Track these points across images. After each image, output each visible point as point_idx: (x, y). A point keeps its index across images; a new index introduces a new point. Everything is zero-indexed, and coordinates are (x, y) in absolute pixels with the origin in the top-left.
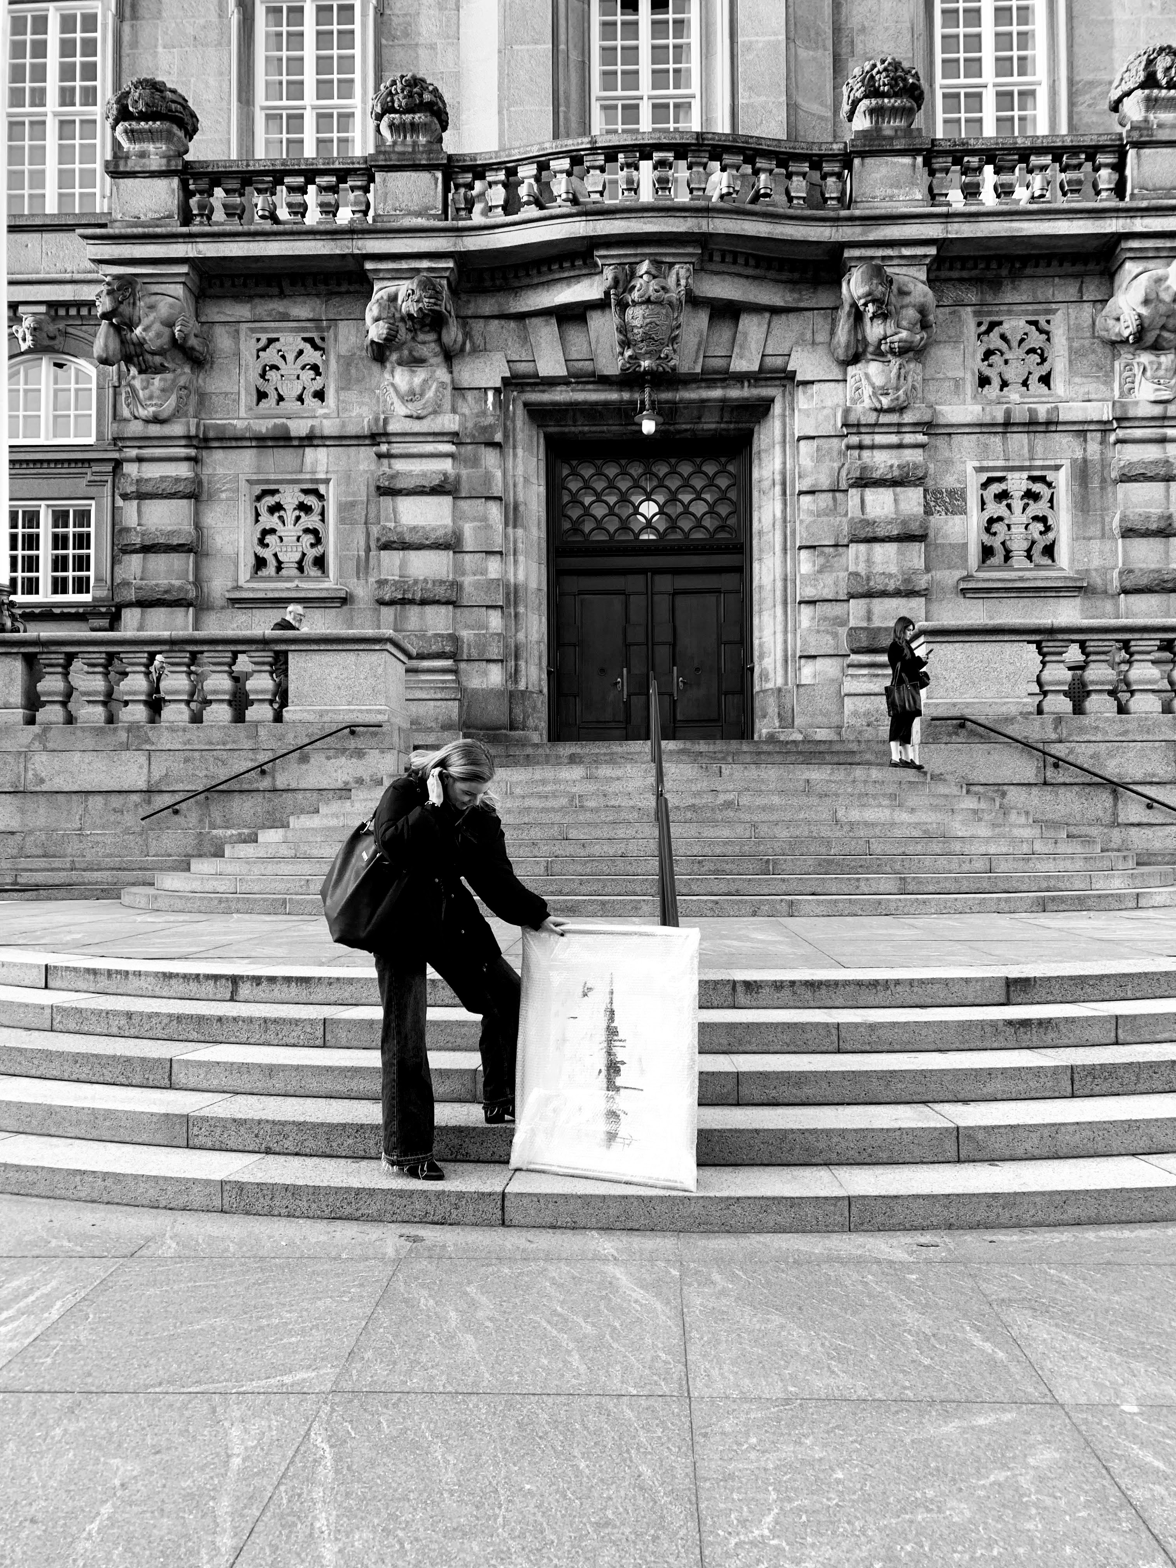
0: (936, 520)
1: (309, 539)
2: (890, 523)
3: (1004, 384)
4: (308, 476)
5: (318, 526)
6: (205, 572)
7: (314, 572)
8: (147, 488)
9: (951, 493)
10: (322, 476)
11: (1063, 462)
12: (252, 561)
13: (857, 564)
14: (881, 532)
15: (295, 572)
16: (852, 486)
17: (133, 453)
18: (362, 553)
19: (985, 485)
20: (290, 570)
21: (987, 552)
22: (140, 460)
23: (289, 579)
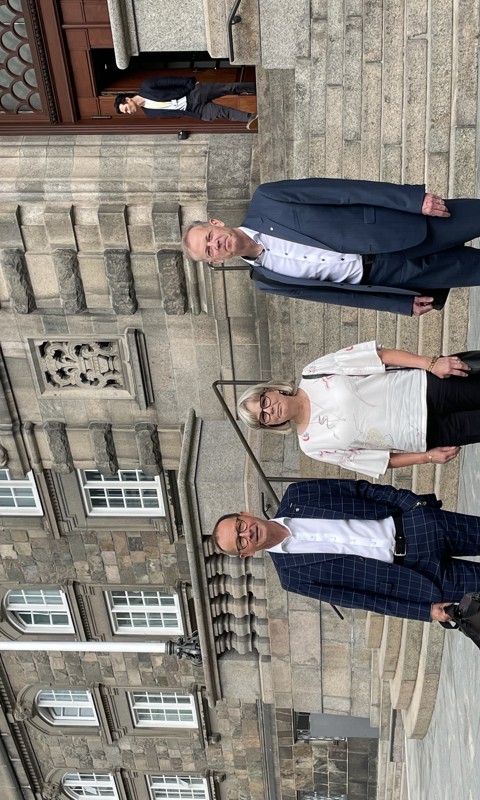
1: (85, 353)
4: (30, 355)
5: (73, 346)
7: (114, 350)
8: (62, 457)
10: (27, 346)
15: (116, 361)
17: (35, 464)
18: (92, 318)
20: (117, 365)
22: (40, 460)
23: (123, 366)
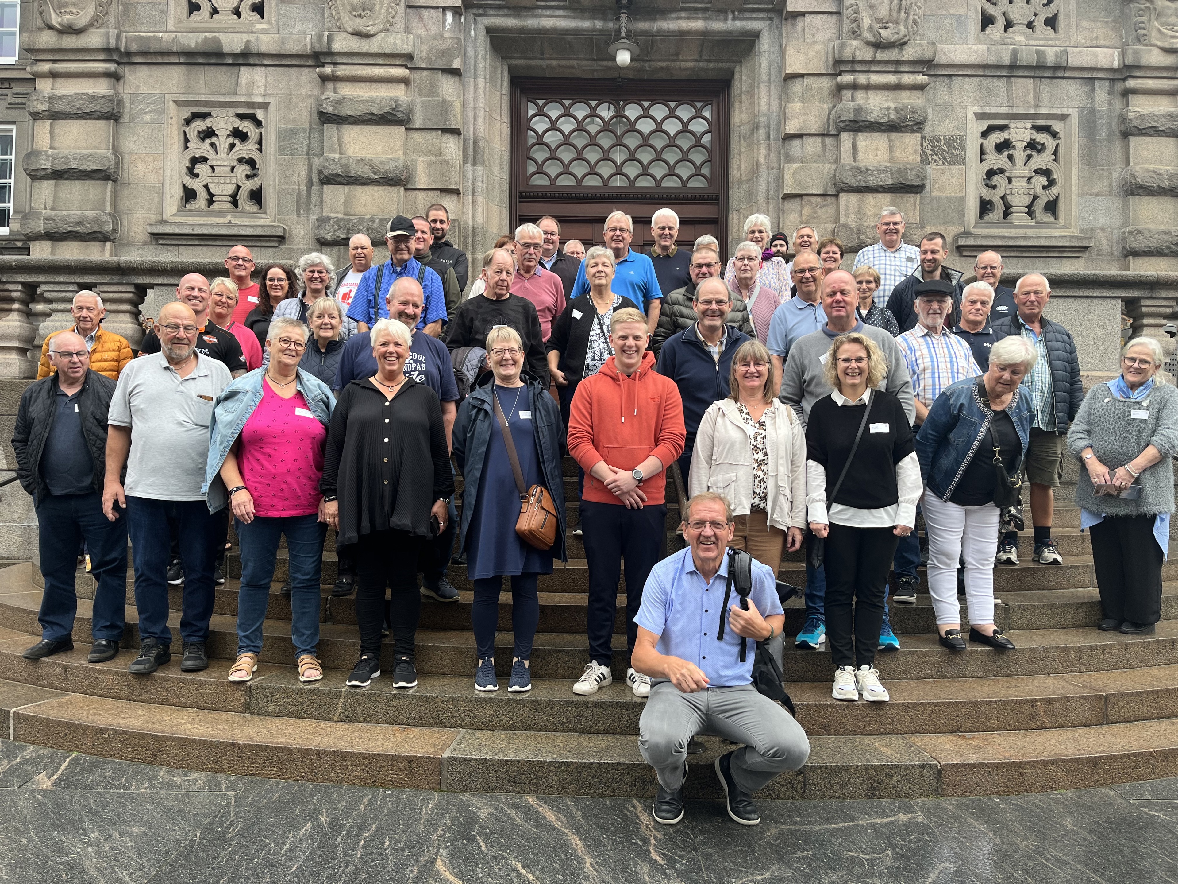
0: (931, 170)
1: (243, 170)
2: (884, 171)
3: (1009, 25)
4: (243, 99)
5: (255, 156)
6: (124, 204)
7: (249, 206)
8: (61, 107)
9: (950, 141)
10: (260, 99)
11: (1070, 111)
12: (178, 192)
13: (847, 216)
14: (872, 181)
15: (229, 206)
16: (844, 130)
17: (46, 67)
18: (303, 188)
19: (985, 134)
20: (223, 205)
21: (985, 206)
22: (54, 75)
23: (221, 214)
